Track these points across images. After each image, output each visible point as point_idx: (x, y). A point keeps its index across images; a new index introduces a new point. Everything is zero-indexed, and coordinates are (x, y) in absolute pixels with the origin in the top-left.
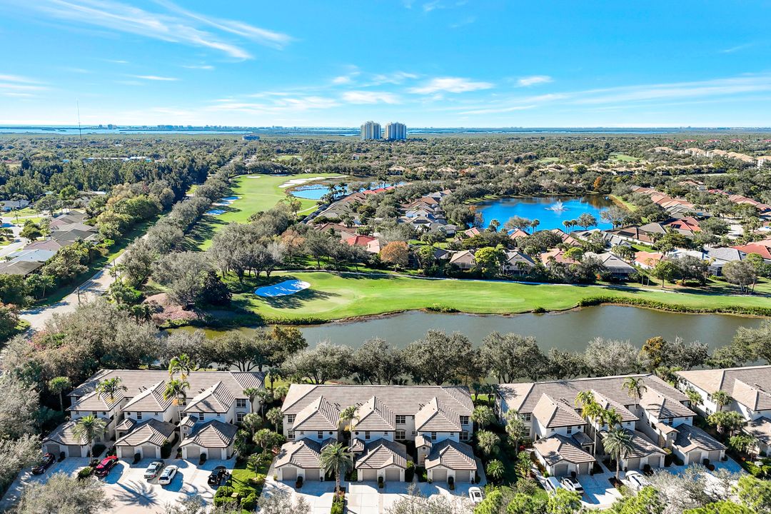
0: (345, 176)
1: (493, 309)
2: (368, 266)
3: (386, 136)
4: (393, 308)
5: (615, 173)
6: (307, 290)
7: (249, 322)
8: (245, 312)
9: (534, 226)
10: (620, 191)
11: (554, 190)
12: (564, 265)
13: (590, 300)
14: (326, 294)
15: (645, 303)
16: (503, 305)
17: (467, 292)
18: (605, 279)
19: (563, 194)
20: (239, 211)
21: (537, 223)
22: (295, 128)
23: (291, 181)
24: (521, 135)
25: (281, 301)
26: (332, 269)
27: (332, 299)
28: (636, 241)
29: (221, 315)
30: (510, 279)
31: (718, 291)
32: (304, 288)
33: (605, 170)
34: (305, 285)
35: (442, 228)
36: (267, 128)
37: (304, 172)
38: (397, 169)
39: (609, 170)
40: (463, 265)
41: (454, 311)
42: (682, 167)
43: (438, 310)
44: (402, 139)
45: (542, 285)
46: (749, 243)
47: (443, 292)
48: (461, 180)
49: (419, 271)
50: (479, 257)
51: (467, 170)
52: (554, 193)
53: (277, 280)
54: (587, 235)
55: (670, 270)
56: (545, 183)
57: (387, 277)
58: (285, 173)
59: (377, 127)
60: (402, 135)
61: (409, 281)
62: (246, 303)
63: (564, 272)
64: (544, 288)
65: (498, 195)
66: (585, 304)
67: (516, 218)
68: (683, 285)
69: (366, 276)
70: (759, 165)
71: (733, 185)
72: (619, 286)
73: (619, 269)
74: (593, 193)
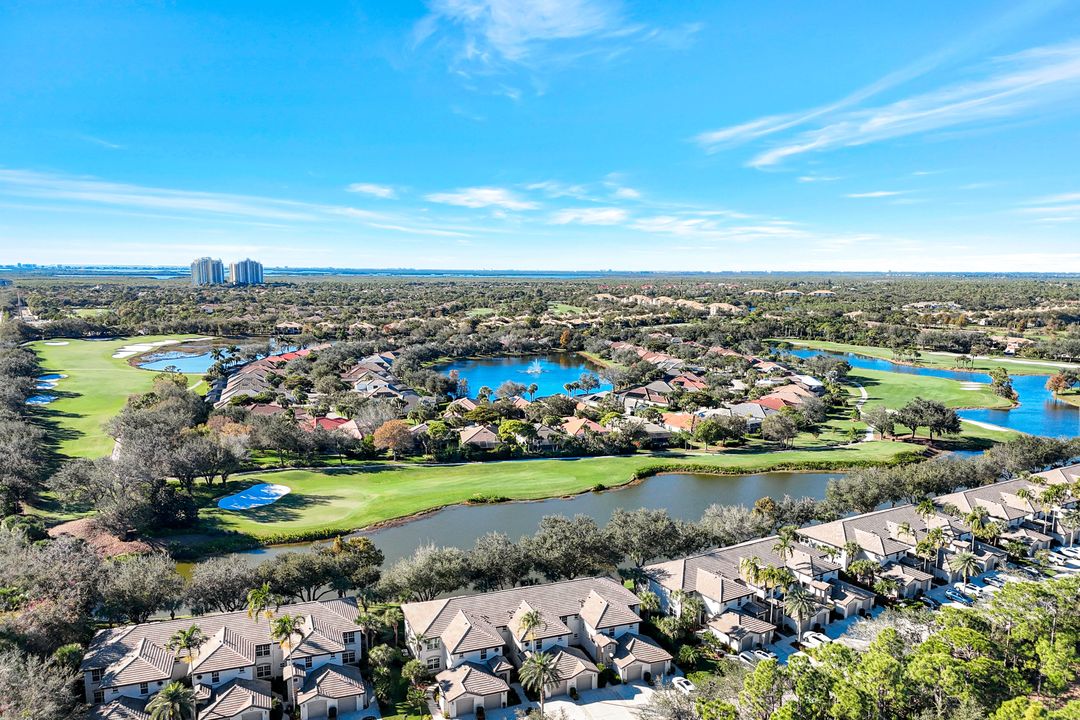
0: (211, 338)
1: (548, 492)
2: (351, 456)
3: (233, 279)
4: (426, 505)
5: (570, 326)
6: (288, 495)
7: (237, 545)
8: (222, 533)
9: (532, 391)
10: (595, 347)
11: (516, 349)
12: (601, 434)
13: (644, 471)
14: (320, 497)
15: (701, 469)
16: (557, 487)
17: (504, 476)
18: (646, 446)
19: (527, 353)
20: (78, 395)
21: (535, 389)
22: (59, 266)
23: (128, 348)
24: (424, 279)
25: (263, 514)
26: (304, 466)
27: (334, 503)
28: (647, 402)
29: (190, 542)
30: (545, 456)
31: (757, 450)
32: (284, 493)
33: (559, 322)
34: (282, 490)
35: (425, 402)
36: (8, 267)
37: (140, 334)
38: (289, 326)
39: (564, 323)
40: (483, 444)
41: (503, 500)
42: (639, 317)
43: (483, 501)
44: (257, 283)
45: (583, 459)
46: (762, 398)
47: (475, 479)
48: (395, 339)
49: (426, 457)
50: (505, 432)
51: (392, 326)
52: (516, 353)
53: (236, 487)
54: (595, 399)
55: (714, 431)
56: (505, 340)
57: (391, 469)
58: (108, 336)
59: (218, 266)
60: (258, 278)
61: (421, 470)
62: (213, 521)
63: (603, 442)
64: (587, 462)
65: (450, 356)
66: (642, 476)
67: (508, 383)
68: (724, 446)
69: (360, 470)
70: (712, 313)
71: (706, 336)
72: (662, 453)
73: (657, 434)
74: (560, 350)
